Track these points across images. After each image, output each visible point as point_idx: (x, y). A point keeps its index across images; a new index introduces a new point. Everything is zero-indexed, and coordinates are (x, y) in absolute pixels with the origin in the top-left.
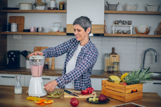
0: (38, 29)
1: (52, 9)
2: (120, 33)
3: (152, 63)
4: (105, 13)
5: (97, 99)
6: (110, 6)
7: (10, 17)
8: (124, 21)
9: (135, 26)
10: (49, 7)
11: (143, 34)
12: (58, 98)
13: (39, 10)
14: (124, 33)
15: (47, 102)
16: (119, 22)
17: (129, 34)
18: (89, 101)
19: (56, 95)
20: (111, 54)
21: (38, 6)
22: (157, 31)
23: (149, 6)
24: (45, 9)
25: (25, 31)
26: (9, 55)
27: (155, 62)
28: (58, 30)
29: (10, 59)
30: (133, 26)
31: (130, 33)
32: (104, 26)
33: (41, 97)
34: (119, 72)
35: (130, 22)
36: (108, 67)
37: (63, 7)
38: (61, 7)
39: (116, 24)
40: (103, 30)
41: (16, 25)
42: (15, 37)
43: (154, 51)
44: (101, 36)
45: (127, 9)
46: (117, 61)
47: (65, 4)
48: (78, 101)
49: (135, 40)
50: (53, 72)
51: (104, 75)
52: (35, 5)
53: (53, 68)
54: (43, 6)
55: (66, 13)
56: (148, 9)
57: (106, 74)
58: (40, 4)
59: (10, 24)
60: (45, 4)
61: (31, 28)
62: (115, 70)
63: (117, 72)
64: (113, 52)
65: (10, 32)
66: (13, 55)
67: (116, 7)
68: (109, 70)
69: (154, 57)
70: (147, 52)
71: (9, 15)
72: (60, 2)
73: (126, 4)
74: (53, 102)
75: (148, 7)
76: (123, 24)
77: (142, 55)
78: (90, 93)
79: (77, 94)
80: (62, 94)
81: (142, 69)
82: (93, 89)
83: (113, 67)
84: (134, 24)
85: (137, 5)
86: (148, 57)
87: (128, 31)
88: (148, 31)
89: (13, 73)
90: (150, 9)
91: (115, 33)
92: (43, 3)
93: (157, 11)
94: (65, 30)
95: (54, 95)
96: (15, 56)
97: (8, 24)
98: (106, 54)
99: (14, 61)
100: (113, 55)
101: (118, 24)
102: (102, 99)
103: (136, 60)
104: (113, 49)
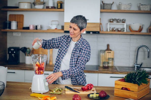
0: (36, 26)
1: (50, 7)
2: (115, 31)
3: (144, 59)
4: (101, 12)
5: (98, 95)
6: (105, 5)
7: (10, 15)
8: (118, 20)
9: (129, 24)
10: (47, 6)
11: (136, 31)
12: (60, 94)
13: (38, 9)
14: (118, 31)
15: (51, 99)
16: (113, 20)
17: (123, 32)
18: (90, 97)
19: (57, 91)
20: (106, 50)
21: (37, 5)
22: (149, 29)
23: (142, 5)
24: (43, 8)
25: (24, 28)
26: (10, 51)
27: (148, 58)
28: (56, 27)
29: (10, 55)
30: (126, 24)
31: (124, 30)
32: (99, 24)
33: (44, 93)
34: (113, 67)
35: (124, 20)
36: (104, 63)
37: (60, 6)
38: (59, 6)
39: (111, 22)
40: (99, 28)
41: (16, 23)
42: (15, 34)
43: (147, 47)
44: (97, 33)
45: (121, 8)
46: (112, 57)
47: (62, 3)
48: (80, 98)
49: (129, 37)
50: (51, 68)
51: (100, 71)
52: (34, 4)
53: (51, 63)
54: (42, 5)
55: (64, 11)
56: (141, 8)
57: (101, 69)
58: (39, 3)
59: (10, 22)
60: (44, 3)
61: (30, 25)
62: (110, 65)
63: (112, 67)
64: (108, 49)
65: (10, 29)
66: (13, 51)
67: (111, 6)
68: (105, 65)
69: (147, 53)
70: (140, 49)
71: (9, 13)
72: (58, 2)
73: (120, 3)
74: (56, 99)
75: (141, 7)
76: (118, 22)
77: (135, 51)
78: (90, 89)
79: (78, 90)
80: (63, 90)
81: (135, 64)
82: (93, 85)
83: (108, 63)
84: (128, 22)
85: (130, 4)
86: (140, 53)
87: (122, 29)
88: (141, 29)
89: (14, 68)
90: (143, 8)
91: (110, 31)
92: (42, 2)
93: (150, 10)
94: (63, 27)
95: (56, 91)
96: (15, 52)
97: (8, 22)
98: (101, 51)
99: (14, 57)
100: (108, 51)
101: (113, 22)
102: (102, 95)
103: (129, 56)
104: (108, 46)
